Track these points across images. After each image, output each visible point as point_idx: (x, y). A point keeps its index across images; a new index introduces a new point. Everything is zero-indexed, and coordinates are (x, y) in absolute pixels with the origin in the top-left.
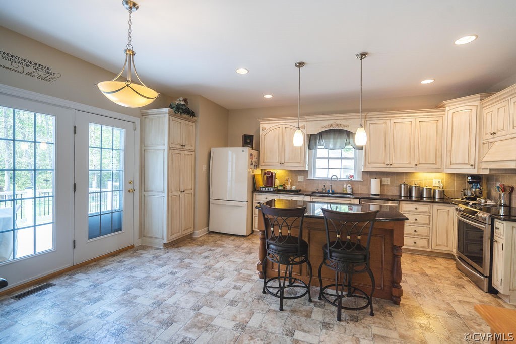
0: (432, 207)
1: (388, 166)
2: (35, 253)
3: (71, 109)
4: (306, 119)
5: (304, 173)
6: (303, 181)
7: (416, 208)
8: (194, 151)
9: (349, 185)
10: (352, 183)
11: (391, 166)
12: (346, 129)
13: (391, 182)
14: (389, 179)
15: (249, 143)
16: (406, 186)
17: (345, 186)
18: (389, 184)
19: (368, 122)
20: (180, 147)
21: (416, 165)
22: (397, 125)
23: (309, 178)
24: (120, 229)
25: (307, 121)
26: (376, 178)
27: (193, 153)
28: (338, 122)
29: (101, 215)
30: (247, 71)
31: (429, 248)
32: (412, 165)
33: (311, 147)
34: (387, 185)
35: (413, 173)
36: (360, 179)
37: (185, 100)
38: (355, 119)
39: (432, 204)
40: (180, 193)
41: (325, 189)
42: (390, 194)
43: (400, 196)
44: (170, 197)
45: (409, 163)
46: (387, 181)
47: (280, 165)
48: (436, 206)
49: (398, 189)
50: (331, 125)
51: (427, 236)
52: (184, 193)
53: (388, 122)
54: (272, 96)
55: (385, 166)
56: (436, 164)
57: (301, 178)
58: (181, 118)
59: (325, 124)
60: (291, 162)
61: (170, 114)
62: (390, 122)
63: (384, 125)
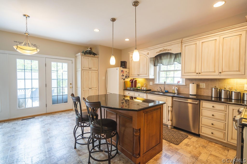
0: (228, 106)
1: (198, 74)
2: (32, 106)
3: (44, 57)
4: (149, 49)
5: (152, 80)
6: (152, 84)
7: (213, 107)
8: (98, 70)
9: (176, 88)
10: (179, 86)
11: (200, 74)
12: (170, 52)
13: (206, 86)
14: (204, 84)
15: (123, 65)
16: (216, 89)
17: (173, 88)
18: (205, 87)
19: (184, 45)
20: (89, 69)
21: (220, 73)
22: (204, 44)
23: (155, 83)
24: (67, 102)
25: (149, 50)
26: (193, 83)
27: (97, 72)
28: (165, 48)
29: (57, 96)
30: (99, 31)
31: (225, 140)
32: (217, 73)
33: (155, 65)
34: (203, 89)
35: (225, 79)
36: (184, 84)
37: (91, 48)
38: (175, 44)
39: (228, 105)
40: (89, 89)
41: (161, 90)
42: (205, 94)
43: (212, 97)
44: (83, 91)
45: (214, 72)
46: (203, 85)
47: (138, 76)
48: (232, 107)
49: (210, 91)
50: (161, 51)
51: (223, 130)
52: (91, 89)
53: (198, 42)
54: (129, 40)
55: (195, 74)
56: (239, 71)
57: (151, 83)
58: (89, 56)
59: (158, 50)
60: (143, 74)
61: (82, 55)
62: (199, 43)
63: (194, 45)
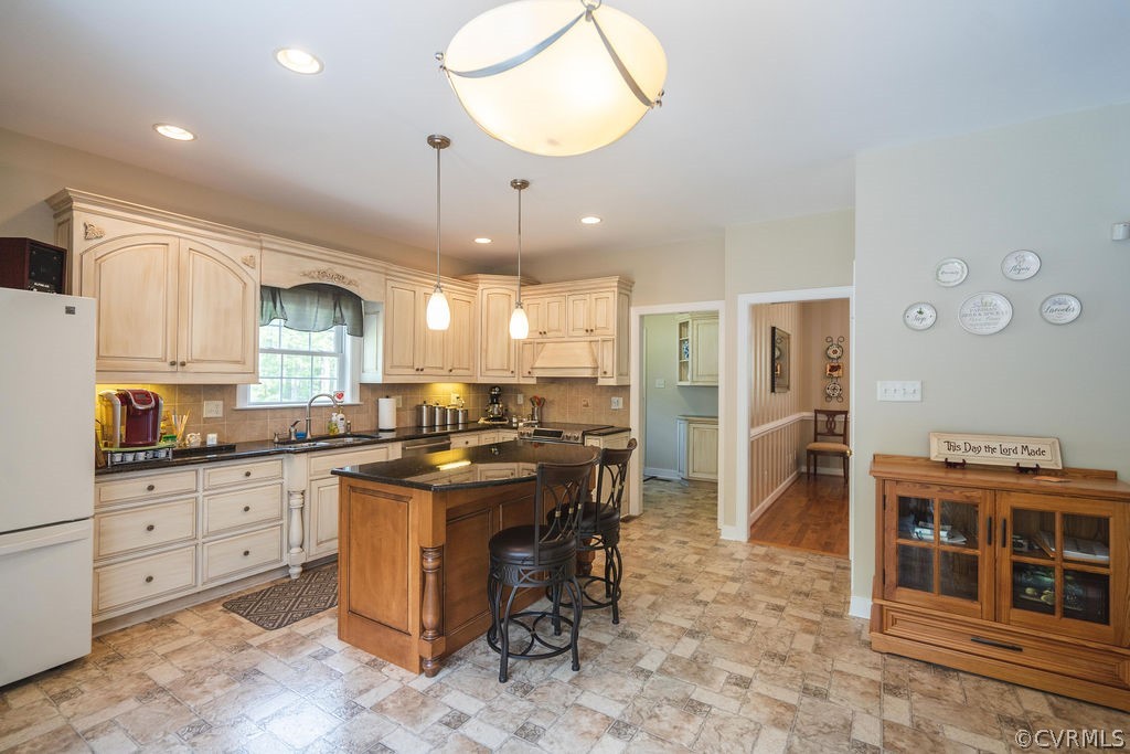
1: (418, 373)
4: (260, 240)
5: (225, 391)
6: (220, 415)
9: (340, 416)
10: (345, 409)
11: (422, 373)
12: (350, 288)
19: (390, 284)
21: (450, 370)
23: (240, 405)
25: (262, 248)
26: (388, 397)
28: (338, 270)
32: (445, 371)
36: (357, 402)
42: (402, 424)
45: (443, 368)
47: (169, 368)
49: (413, 414)
50: (324, 274)
53: (417, 289)
55: (414, 372)
56: (468, 369)
57: (212, 409)
59: (310, 266)
60: (210, 361)
62: (420, 292)
63: (412, 294)
